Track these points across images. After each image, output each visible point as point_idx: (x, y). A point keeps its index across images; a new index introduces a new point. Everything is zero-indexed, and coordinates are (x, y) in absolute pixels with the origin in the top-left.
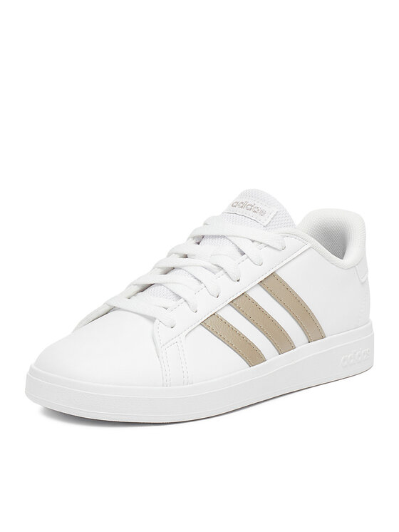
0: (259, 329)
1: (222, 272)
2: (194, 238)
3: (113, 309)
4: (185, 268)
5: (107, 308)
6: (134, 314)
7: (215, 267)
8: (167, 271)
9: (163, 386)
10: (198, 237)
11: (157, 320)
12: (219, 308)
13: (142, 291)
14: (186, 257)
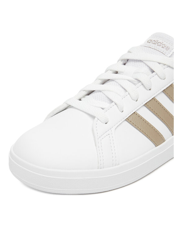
0: (162, 121)
1: (140, 84)
2: (122, 60)
3: (69, 107)
4: (116, 80)
5: (66, 106)
6: (82, 112)
7: (135, 80)
8: (104, 82)
9: (98, 169)
10: (124, 60)
11: (96, 118)
12: (137, 108)
13: (88, 94)
14: (117, 73)
